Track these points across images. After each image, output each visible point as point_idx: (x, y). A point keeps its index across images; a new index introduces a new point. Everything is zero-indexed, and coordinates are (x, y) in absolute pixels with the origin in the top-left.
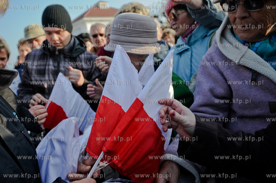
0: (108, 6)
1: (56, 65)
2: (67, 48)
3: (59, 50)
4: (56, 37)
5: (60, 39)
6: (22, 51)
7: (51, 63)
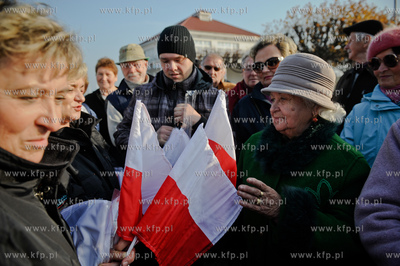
0: (211, 17)
1: (172, 104)
2: (187, 82)
3: (177, 83)
4: (174, 65)
5: (179, 69)
6: (102, 74)
7: (165, 101)
